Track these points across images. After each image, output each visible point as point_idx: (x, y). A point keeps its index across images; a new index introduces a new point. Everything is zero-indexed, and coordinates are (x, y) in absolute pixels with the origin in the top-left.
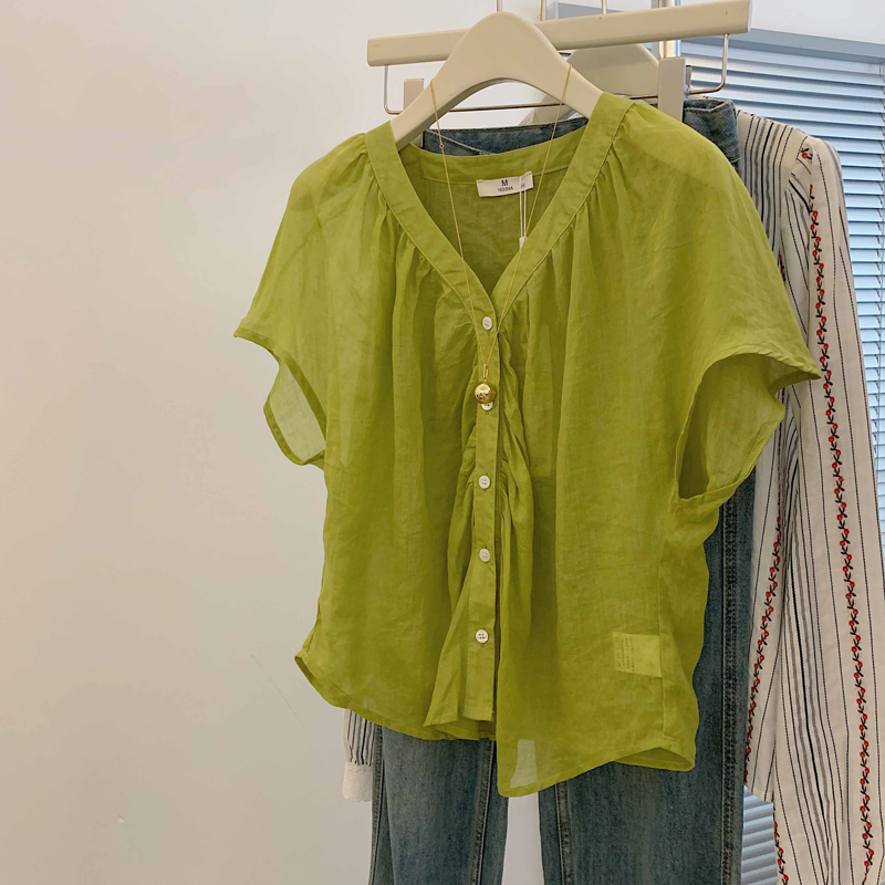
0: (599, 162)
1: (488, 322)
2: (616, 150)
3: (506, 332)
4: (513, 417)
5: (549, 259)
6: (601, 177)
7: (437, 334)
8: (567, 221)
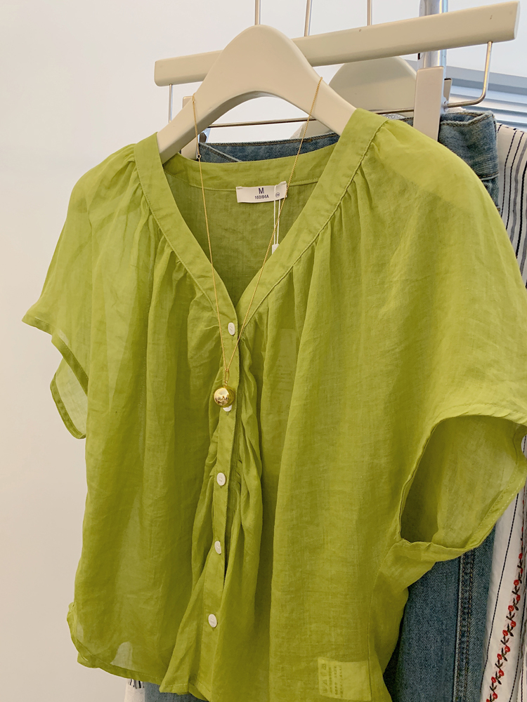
0: (346, 181)
1: (232, 328)
2: (364, 170)
3: (247, 340)
4: (248, 423)
5: (291, 275)
6: (347, 197)
7: (189, 334)
8: (309, 239)
